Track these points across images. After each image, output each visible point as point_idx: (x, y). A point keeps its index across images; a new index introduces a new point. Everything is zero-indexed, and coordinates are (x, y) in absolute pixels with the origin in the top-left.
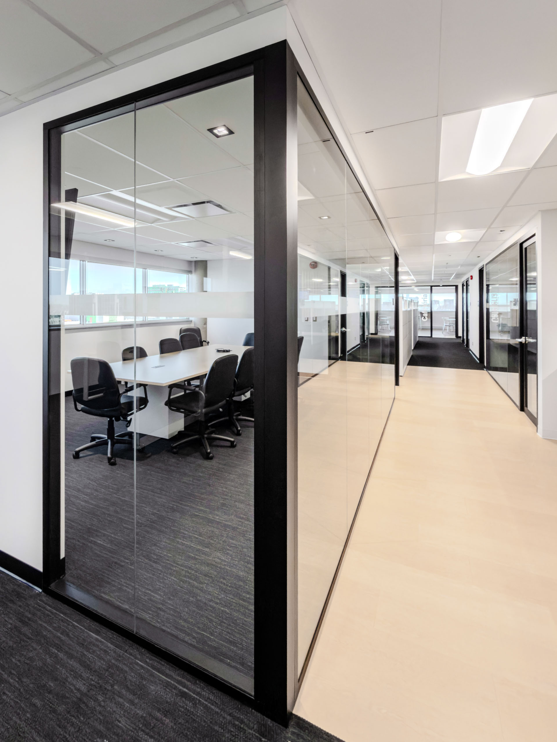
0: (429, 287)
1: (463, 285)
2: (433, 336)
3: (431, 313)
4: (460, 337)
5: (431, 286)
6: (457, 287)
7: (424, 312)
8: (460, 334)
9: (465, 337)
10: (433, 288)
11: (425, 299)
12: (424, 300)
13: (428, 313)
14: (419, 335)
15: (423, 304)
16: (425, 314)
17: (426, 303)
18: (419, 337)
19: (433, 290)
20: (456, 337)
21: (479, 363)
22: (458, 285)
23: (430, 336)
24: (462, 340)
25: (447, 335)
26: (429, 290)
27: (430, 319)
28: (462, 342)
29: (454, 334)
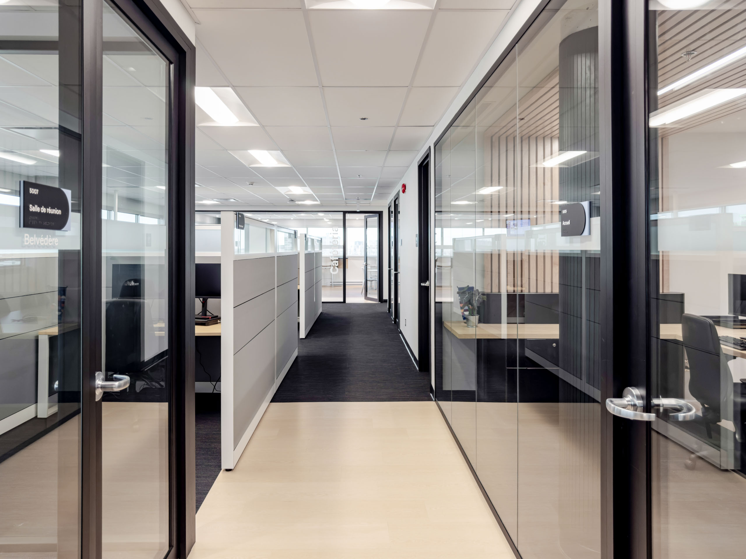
0: (340, 216)
1: (389, 212)
2: (349, 300)
3: (345, 259)
4: (385, 301)
5: (345, 213)
6: (380, 214)
8: (386, 297)
9: (393, 302)
10: (348, 216)
11: (335, 236)
12: (333, 238)
13: (339, 260)
14: (324, 299)
15: (332, 244)
16: (335, 262)
17: (336, 243)
18: (323, 303)
19: (348, 219)
20: (380, 302)
21: (418, 371)
22: (382, 212)
23: (342, 300)
24: (388, 307)
25: (366, 297)
26: (341, 219)
27: (342, 270)
28: (388, 312)
29: (376, 297)
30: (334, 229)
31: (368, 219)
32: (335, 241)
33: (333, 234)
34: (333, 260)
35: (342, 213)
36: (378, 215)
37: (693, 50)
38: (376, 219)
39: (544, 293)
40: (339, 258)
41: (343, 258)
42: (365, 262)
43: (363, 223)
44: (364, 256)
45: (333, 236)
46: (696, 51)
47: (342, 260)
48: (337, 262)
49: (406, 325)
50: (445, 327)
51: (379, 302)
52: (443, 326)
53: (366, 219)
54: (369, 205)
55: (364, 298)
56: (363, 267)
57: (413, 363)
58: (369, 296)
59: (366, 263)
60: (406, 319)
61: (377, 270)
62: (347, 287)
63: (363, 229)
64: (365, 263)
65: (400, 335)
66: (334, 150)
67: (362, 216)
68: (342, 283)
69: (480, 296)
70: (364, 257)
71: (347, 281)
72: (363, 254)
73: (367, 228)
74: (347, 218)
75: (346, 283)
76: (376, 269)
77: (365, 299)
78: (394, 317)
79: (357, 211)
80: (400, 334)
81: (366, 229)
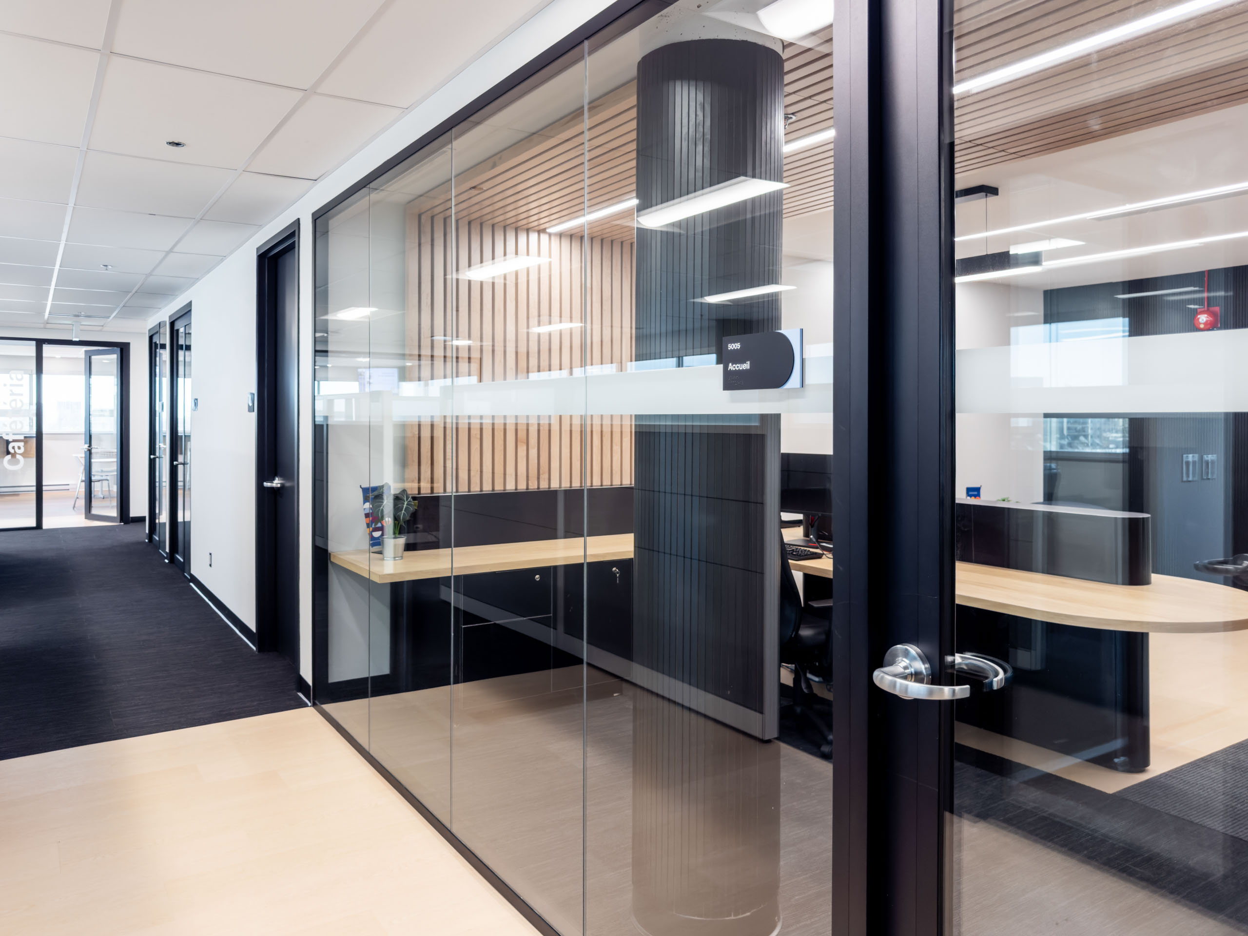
0: (30, 349)
1: (153, 348)
2: (47, 524)
3: (39, 439)
4: (140, 520)
5: (40, 343)
6: (123, 350)
7: (10, 438)
8: (139, 507)
9: (163, 519)
10: (47, 349)
11: (17, 390)
12: (12, 394)
13: (26, 439)
15: (8, 407)
16: (16, 444)
17: (19, 405)
19: (47, 357)
20: (123, 524)
21: (257, 653)
22: (128, 344)
23: (33, 523)
24: (147, 531)
25: (89, 514)
26: (32, 357)
27: (33, 461)
28: (147, 541)
29: (114, 513)
30: (13, 376)
31: (93, 357)
32: (15, 400)
33: (11, 385)
34: (10, 440)
35: (34, 343)
36: (119, 349)
37: (793, 114)
38: (112, 359)
39: (504, 490)
40: (25, 437)
41: (35, 435)
42: (85, 443)
43: (82, 366)
44: (84, 432)
45: (11, 391)
46: (795, 116)
47: (34, 440)
48: (21, 444)
49: (210, 565)
50: (331, 562)
51: (121, 522)
52: (329, 561)
53: (90, 357)
54: (99, 328)
55: (84, 516)
56: (82, 456)
57: (240, 637)
58: (94, 511)
59: (89, 446)
60: (210, 554)
61: (115, 460)
62: (45, 495)
63: (82, 378)
64: (86, 446)
65: (191, 586)
66: (71, 204)
67: (80, 352)
68: (34, 489)
69: (409, 501)
70: (85, 434)
71: (45, 482)
72: (82, 429)
73: (92, 376)
74: (45, 354)
75: (44, 488)
76: (113, 458)
77: (86, 518)
78: (167, 550)
79: (74, 339)
80: (191, 584)
81: (90, 377)
